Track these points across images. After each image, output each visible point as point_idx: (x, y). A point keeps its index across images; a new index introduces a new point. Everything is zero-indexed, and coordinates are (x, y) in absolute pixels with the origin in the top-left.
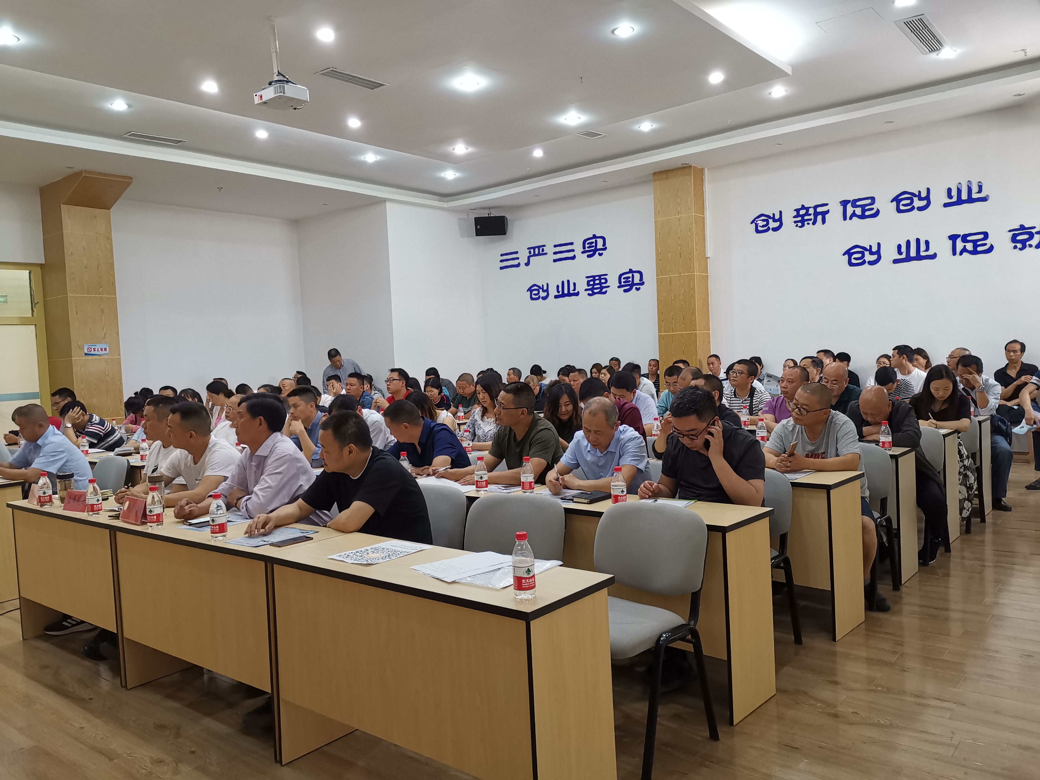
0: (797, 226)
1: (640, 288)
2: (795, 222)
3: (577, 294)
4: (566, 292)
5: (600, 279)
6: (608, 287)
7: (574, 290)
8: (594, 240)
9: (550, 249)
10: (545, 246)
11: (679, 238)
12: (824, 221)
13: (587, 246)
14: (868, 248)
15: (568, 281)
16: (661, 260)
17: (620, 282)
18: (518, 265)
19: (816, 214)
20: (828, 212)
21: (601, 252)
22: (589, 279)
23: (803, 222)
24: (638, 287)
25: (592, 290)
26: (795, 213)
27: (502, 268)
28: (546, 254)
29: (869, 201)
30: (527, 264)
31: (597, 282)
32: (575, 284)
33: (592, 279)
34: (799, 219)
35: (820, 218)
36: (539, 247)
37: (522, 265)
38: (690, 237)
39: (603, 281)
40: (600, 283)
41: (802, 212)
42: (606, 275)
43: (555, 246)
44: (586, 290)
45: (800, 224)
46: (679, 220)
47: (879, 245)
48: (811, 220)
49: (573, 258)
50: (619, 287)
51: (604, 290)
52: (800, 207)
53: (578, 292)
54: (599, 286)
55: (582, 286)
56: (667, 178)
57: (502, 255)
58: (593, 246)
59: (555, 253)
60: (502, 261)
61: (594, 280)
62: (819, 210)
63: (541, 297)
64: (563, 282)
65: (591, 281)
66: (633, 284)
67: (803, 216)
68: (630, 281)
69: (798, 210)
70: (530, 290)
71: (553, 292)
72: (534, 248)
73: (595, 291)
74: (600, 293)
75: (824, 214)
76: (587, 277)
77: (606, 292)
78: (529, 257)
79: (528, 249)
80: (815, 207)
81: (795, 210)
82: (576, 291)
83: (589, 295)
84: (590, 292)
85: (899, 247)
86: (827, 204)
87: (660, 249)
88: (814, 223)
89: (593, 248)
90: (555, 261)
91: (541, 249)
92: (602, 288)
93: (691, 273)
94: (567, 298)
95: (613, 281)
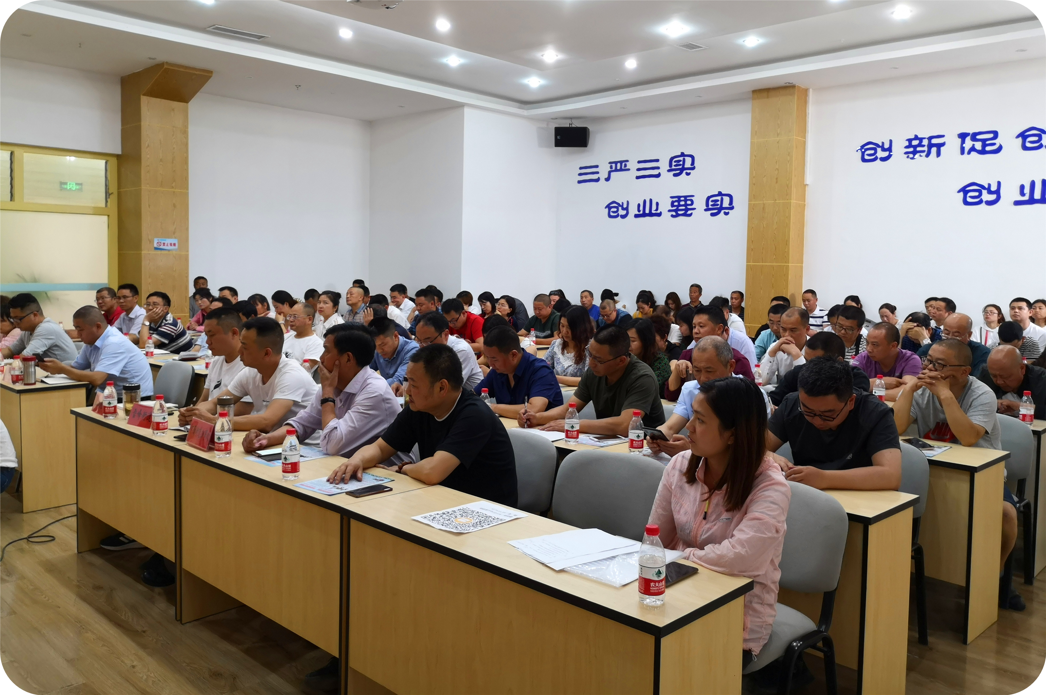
0: (908, 157)
1: (729, 212)
2: (906, 153)
3: (659, 215)
4: (647, 211)
5: (686, 200)
6: (694, 209)
7: (657, 210)
8: (681, 158)
9: (633, 165)
10: (627, 161)
11: (776, 161)
12: (938, 154)
13: (674, 164)
14: (987, 186)
15: (651, 200)
16: (754, 184)
17: (707, 204)
18: (597, 180)
19: (931, 146)
20: (943, 144)
21: (688, 171)
22: (674, 200)
23: (914, 153)
24: (727, 211)
25: (676, 211)
26: (907, 143)
27: (580, 182)
28: (629, 170)
29: (991, 136)
30: (608, 179)
31: (682, 203)
32: (657, 204)
33: (677, 199)
34: (911, 150)
35: (934, 150)
36: (621, 162)
37: (602, 180)
38: (788, 162)
39: (689, 202)
40: (686, 205)
41: (915, 143)
42: (693, 196)
43: (639, 162)
44: (669, 211)
45: (911, 156)
46: (778, 142)
47: (999, 183)
48: (923, 151)
49: (658, 176)
50: (706, 210)
51: (689, 212)
52: (913, 137)
53: (661, 212)
54: (684, 208)
55: (665, 207)
56: (768, 97)
57: (581, 168)
58: (680, 165)
59: (639, 170)
60: (580, 174)
61: (679, 201)
62: (934, 141)
63: (620, 215)
64: (645, 201)
65: (676, 201)
66: (721, 208)
67: (915, 147)
68: (718, 205)
69: (910, 141)
70: (609, 207)
71: (633, 210)
72: (616, 163)
73: (680, 212)
74: (685, 215)
75: (939, 146)
76: (672, 197)
77: (690, 215)
78: (610, 173)
79: (610, 163)
80: (930, 138)
81: (907, 140)
82: (658, 212)
83: (672, 216)
84: (674, 213)
85: (1022, 187)
86: (943, 136)
87: (754, 172)
88: (928, 156)
89: (681, 167)
90: (638, 178)
91: (623, 164)
92: (687, 210)
93: (787, 200)
94: (648, 218)
95: (699, 204)
